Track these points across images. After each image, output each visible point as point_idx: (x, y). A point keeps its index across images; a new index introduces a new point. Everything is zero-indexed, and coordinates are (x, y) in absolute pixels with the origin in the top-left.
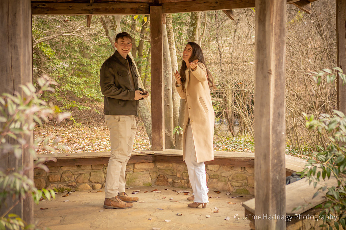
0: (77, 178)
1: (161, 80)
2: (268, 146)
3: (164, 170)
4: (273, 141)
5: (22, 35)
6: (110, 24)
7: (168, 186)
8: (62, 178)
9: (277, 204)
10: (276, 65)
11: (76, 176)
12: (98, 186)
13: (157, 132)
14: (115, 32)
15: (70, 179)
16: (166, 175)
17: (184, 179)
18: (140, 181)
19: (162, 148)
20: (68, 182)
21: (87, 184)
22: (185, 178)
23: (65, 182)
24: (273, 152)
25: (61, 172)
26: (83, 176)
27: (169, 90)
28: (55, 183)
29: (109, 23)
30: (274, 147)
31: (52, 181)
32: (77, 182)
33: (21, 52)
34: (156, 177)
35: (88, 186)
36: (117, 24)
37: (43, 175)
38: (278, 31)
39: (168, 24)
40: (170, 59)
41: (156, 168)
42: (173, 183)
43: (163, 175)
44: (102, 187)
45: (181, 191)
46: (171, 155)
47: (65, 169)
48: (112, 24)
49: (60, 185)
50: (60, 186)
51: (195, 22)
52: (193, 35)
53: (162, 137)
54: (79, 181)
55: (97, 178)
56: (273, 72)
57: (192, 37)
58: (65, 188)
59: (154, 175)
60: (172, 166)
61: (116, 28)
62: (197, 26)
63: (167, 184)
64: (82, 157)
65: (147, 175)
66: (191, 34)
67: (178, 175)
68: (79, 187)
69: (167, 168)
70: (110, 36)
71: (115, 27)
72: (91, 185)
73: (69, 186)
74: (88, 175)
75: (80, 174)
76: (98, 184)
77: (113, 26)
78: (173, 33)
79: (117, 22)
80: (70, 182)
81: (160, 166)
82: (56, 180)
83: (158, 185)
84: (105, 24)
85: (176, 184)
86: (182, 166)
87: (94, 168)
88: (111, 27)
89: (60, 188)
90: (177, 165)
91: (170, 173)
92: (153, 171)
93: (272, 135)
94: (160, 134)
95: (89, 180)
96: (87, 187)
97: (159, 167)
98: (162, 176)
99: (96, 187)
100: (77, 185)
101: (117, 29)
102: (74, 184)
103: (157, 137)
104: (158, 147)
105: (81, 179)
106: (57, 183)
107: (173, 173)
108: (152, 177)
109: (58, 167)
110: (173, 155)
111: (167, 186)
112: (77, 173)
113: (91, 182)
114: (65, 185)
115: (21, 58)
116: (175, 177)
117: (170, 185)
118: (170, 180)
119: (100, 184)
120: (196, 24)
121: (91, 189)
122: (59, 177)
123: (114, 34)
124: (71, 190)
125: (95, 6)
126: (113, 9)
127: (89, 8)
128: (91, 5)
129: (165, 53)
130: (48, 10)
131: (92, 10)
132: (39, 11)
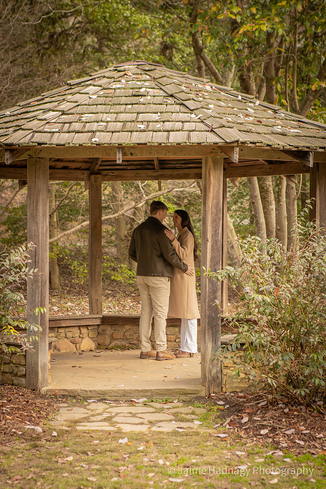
2: (206, 292)
4: (209, 288)
5: (41, 215)
8: (125, 336)
9: (213, 334)
10: (212, 235)
15: (132, 337)
20: (130, 340)
23: (127, 340)
24: (209, 296)
25: (124, 330)
28: (118, 340)
30: (210, 293)
31: (115, 338)
32: (138, 341)
33: (40, 226)
37: (108, 332)
38: (214, 210)
40: (264, 221)
47: (127, 327)
49: (122, 342)
52: (278, 196)
56: (210, 240)
58: (127, 345)
73: (130, 344)
80: (132, 340)
82: (119, 338)
89: (123, 345)
93: (209, 285)
102: (136, 342)
106: (120, 340)
109: (121, 325)
114: (127, 342)
115: (40, 230)
120: (281, 184)
122: (122, 334)
124: (132, 347)
125: (160, 172)
126: (178, 174)
127: (155, 174)
128: (157, 171)
129: (257, 215)
130: (117, 177)
131: (158, 176)
132: (109, 178)
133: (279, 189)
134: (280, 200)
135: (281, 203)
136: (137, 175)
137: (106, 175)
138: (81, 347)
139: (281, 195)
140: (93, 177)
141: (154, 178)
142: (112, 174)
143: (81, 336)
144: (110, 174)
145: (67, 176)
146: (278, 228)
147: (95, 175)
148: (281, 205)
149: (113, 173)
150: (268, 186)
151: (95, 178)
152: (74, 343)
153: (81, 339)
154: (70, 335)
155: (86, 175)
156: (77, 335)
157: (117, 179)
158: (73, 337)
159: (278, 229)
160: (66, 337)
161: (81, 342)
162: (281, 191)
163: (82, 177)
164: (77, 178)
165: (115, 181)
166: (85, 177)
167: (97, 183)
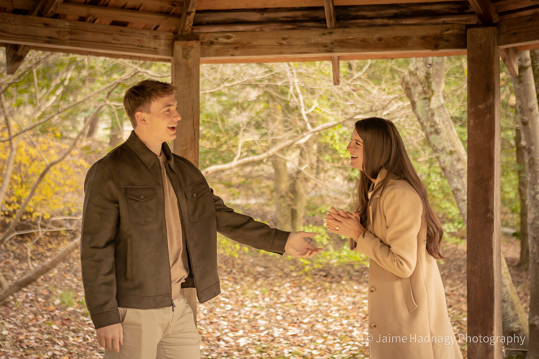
1: (490, 207)
6: (420, 88)
13: (479, 333)
14: (429, 105)
29: (415, 85)
36: (434, 86)
48: (423, 87)
61: (430, 97)
70: (419, 112)
71: (430, 93)
77: (425, 92)
79: (434, 84)
84: (410, 89)
88: (420, 94)
101: (433, 98)
123: (427, 109)
125: (338, 35)
126: (380, 39)
127: (327, 39)
128: (331, 33)
129: (533, 148)
130: (236, 48)
131: (332, 43)
132: (217, 50)
136: (284, 42)
137: (212, 43)
140: (179, 46)
141: (322, 48)
142: (225, 41)
144: (221, 40)
145: (114, 39)
147: (184, 43)
149: (228, 38)
151: (184, 49)
155: (163, 42)
157: (239, 51)
163: (153, 44)
164: (142, 46)
165: (232, 55)
166: (160, 46)
167: (190, 61)
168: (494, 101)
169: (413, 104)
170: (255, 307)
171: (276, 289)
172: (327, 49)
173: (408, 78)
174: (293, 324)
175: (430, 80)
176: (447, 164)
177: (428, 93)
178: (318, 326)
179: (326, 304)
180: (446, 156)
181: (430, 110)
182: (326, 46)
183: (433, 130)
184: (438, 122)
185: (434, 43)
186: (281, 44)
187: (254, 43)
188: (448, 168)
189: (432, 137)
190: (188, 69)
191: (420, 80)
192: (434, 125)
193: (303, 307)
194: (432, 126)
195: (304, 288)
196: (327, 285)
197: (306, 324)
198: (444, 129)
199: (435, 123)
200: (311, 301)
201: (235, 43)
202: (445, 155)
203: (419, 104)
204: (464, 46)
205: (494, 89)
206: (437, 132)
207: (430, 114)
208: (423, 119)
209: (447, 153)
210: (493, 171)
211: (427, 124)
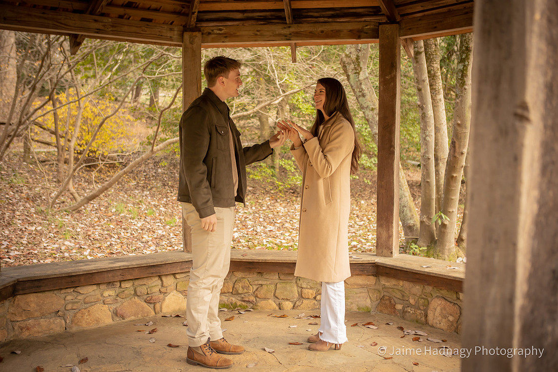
0: (257, 290)
1: (393, 143)
3: (391, 290)
6: (352, 66)
7: (396, 315)
8: (234, 289)
11: (255, 288)
12: (288, 305)
13: (384, 226)
14: (358, 77)
15: (245, 291)
16: (394, 298)
17: (420, 309)
18: (352, 303)
19: (392, 253)
20: (243, 296)
21: (271, 301)
22: (422, 308)
23: (239, 295)
25: (234, 280)
26: (265, 287)
27: (429, 159)
28: (224, 294)
29: (350, 64)
32: (256, 296)
34: (378, 298)
35: (272, 304)
36: (361, 65)
39: (433, 64)
40: (433, 115)
41: (379, 284)
42: (403, 313)
43: (390, 297)
44: (294, 306)
45: (409, 331)
46: (399, 269)
47: (239, 275)
48: (355, 65)
49: (231, 298)
50: (232, 300)
51: (467, 56)
52: (462, 76)
53: (392, 235)
54: (259, 296)
55: (285, 293)
56: (535, 113)
57: (461, 79)
58: (239, 303)
59: (376, 296)
60: (403, 285)
61: (359, 72)
62: (468, 62)
63: (394, 312)
64: (262, 260)
65: (363, 294)
66: (460, 75)
67: (412, 301)
68: (259, 304)
69: (395, 287)
70: (352, 83)
72: (278, 303)
73: (244, 301)
74: (272, 287)
75: (262, 285)
76: (287, 303)
77: (355, 69)
78: (440, 77)
79: (361, 63)
80: (246, 294)
81: (384, 281)
82: (226, 292)
83: (381, 311)
84: (346, 66)
85: (407, 314)
86: (417, 287)
87: (282, 277)
88: (353, 70)
89: (231, 303)
90: (411, 285)
91: (399, 295)
92: (374, 289)
94: (389, 230)
95: (274, 294)
96: (270, 305)
97: (384, 283)
98: (387, 298)
99: (285, 307)
100: (256, 300)
101: (361, 73)
102: (252, 298)
103: (384, 235)
104: (385, 251)
105: (261, 293)
106: (227, 295)
107: (403, 296)
108: (372, 298)
110: (402, 268)
111: (394, 316)
112: (256, 282)
113: (277, 298)
114: (240, 299)
116: (408, 302)
117: (399, 315)
118: (399, 307)
119: (290, 303)
120: (468, 59)
121: (277, 308)
122: (231, 286)
123: (357, 80)
124: (247, 307)
125: (294, 29)
126: (322, 32)
127: (287, 31)
128: (289, 27)
129: (424, 106)
130: (226, 37)
131: (290, 34)
132: (213, 38)
133: (464, 66)
134: (464, 82)
135: (466, 87)
136: (258, 33)
137: (209, 33)
138: (163, 307)
139: (466, 76)
140: (187, 36)
141: (283, 38)
142: (218, 32)
143: (163, 290)
144: (216, 31)
146: (459, 122)
147: (191, 33)
148: (465, 89)
149: (221, 30)
150: (436, 70)
151: (190, 38)
152: (151, 303)
153: (162, 296)
154: (142, 290)
155: (176, 32)
156: (156, 289)
157: (228, 39)
158: (148, 294)
159: (459, 125)
160: (136, 294)
161: (164, 300)
162: (466, 70)
163: (169, 34)
164: (161, 36)
165: (223, 42)
166: (174, 35)
167: (195, 46)
168: (396, 73)
169: (348, 76)
170: (246, 213)
171: (260, 201)
172: (286, 38)
173: (345, 59)
174: (270, 223)
175: (359, 61)
176: (370, 117)
177: (358, 70)
178: (287, 225)
179: (292, 211)
180: (369, 112)
181: (359, 80)
182: (286, 36)
183: (361, 94)
184: (364, 89)
185: (358, 35)
186: (256, 35)
187: (238, 34)
188: (371, 119)
189: (360, 99)
190: (193, 51)
191: (352, 61)
192: (361, 91)
193: (277, 213)
194: (360, 92)
195: (279, 201)
196: (294, 198)
197: (279, 223)
198: (368, 94)
199: (362, 89)
200: (283, 209)
201: (225, 34)
202: (369, 110)
203: (352, 76)
204: (377, 37)
205: (396, 66)
206: (364, 96)
207: (359, 84)
208: (354, 87)
209: (370, 110)
210: (395, 120)
211: (357, 90)
